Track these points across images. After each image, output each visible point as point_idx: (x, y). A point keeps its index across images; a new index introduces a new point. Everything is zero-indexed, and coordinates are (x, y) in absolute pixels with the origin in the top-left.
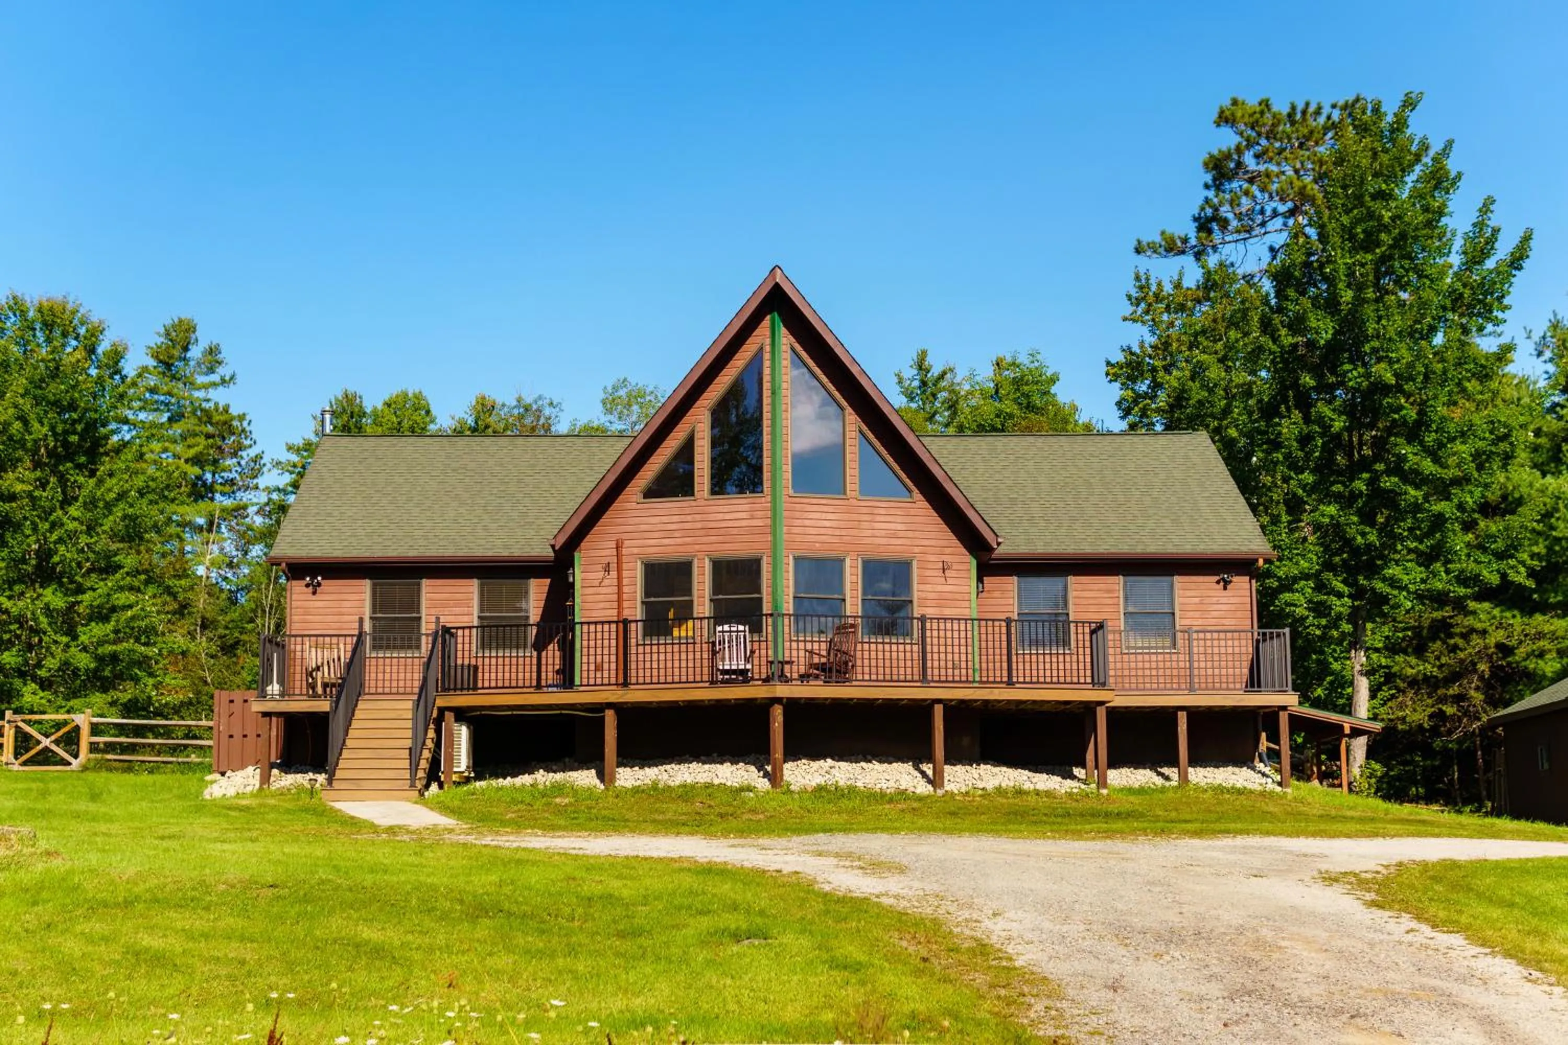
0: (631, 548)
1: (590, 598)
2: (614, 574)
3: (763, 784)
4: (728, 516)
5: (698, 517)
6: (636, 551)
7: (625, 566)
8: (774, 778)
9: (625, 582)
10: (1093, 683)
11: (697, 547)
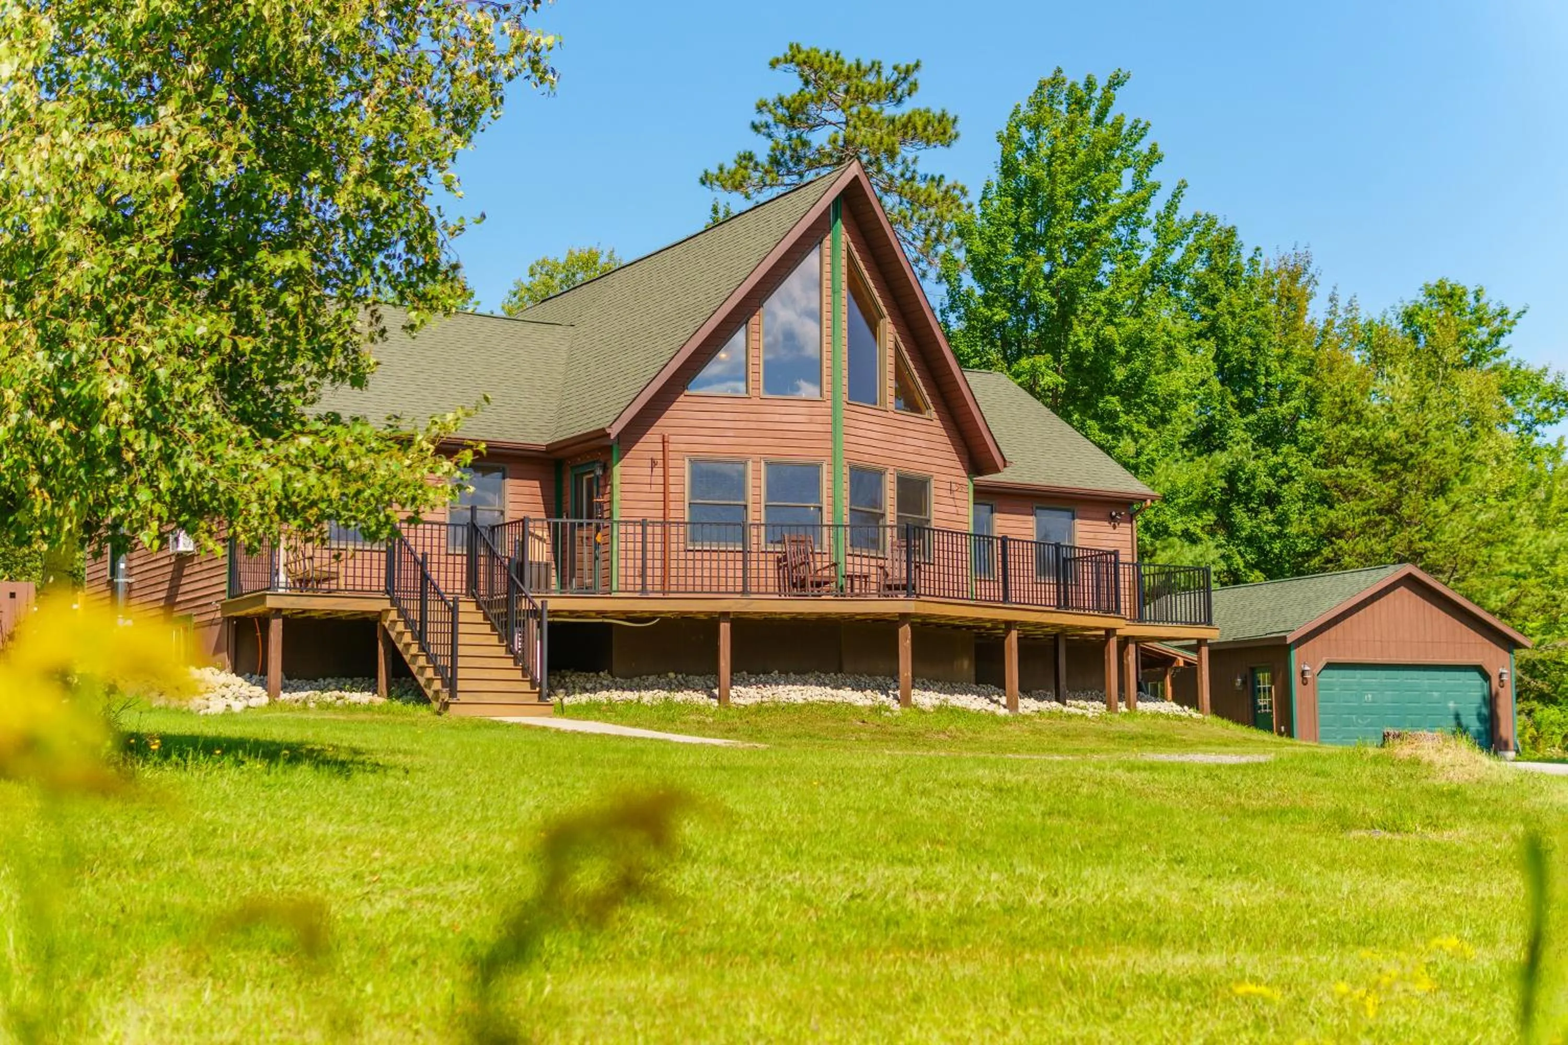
0: (677, 444)
1: (630, 496)
2: (659, 471)
3: (896, 706)
4: (785, 418)
5: (752, 417)
6: (683, 447)
7: (671, 463)
8: (905, 701)
9: (671, 480)
10: (1058, 607)
11: (751, 449)
